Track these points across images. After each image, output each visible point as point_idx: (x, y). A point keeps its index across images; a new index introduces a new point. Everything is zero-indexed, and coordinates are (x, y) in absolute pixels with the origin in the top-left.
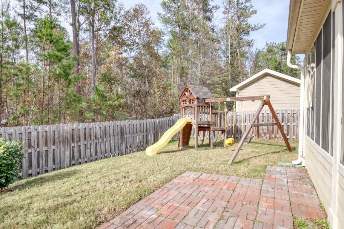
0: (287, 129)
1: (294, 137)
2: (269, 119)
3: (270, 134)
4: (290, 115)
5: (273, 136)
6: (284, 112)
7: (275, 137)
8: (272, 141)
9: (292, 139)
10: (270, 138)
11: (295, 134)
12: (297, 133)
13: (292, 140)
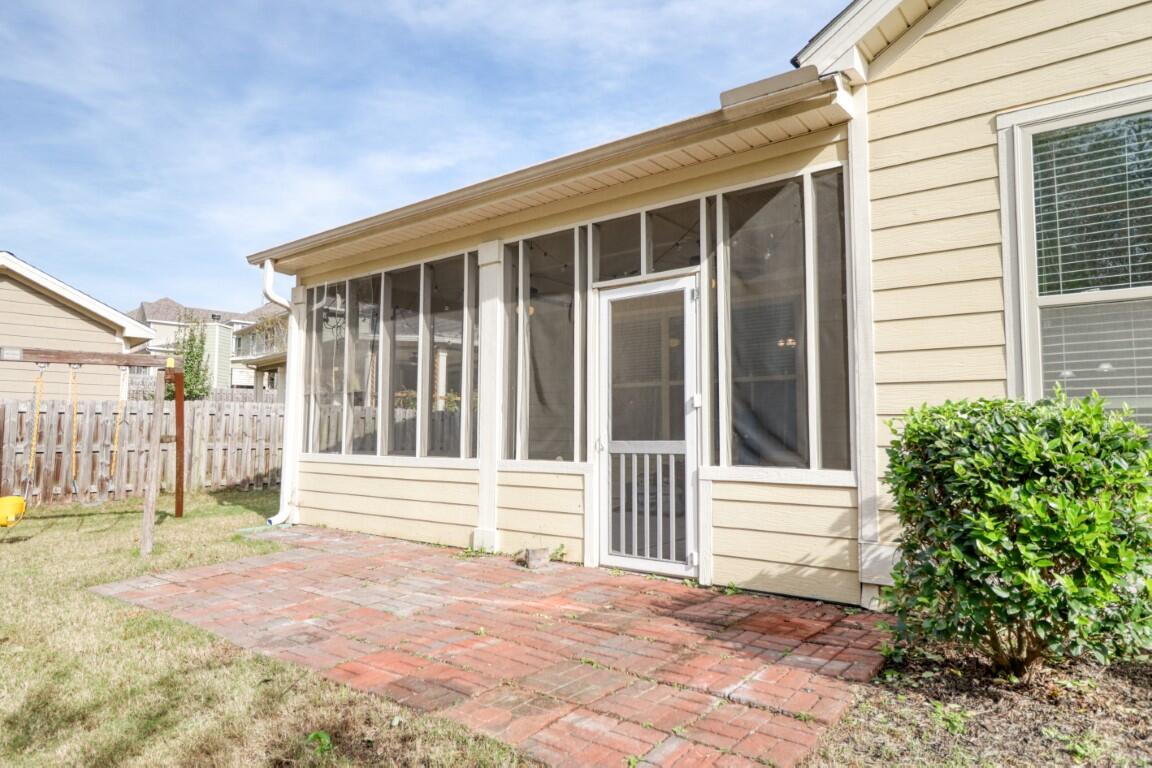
0: (108, 462)
1: (130, 486)
2: (45, 431)
3: (45, 482)
4: (119, 418)
5: (58, 489)
6: (99, 409)
7: (67, 491)
8: (54, 507)
9: (123, 491)
10: (46, 497)
11: (133, 476)
12: (137, 473)
13: (123, 497)
